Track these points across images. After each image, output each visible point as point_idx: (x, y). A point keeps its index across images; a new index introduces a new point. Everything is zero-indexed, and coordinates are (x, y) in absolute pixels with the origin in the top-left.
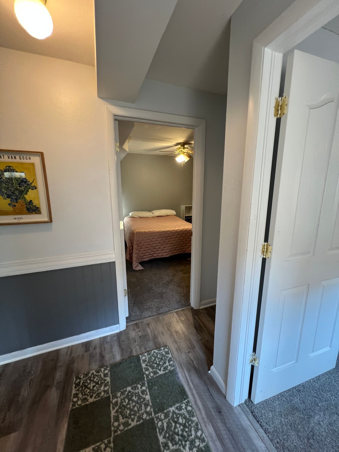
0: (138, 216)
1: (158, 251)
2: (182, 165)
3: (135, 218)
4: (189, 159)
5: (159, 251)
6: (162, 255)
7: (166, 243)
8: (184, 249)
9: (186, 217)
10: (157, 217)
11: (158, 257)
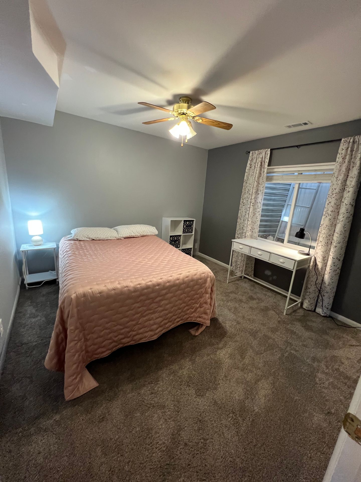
0: (89, 238)
1: (133, 331)
2: (182, 145)
3: (82, 243)
4: (195, 134)
5: (135, 331)
6: (141, 339)
7: (151, 311)
8: (187, 316)
9: (171, 236)
10: (125, 238)
11: (132, 343)
